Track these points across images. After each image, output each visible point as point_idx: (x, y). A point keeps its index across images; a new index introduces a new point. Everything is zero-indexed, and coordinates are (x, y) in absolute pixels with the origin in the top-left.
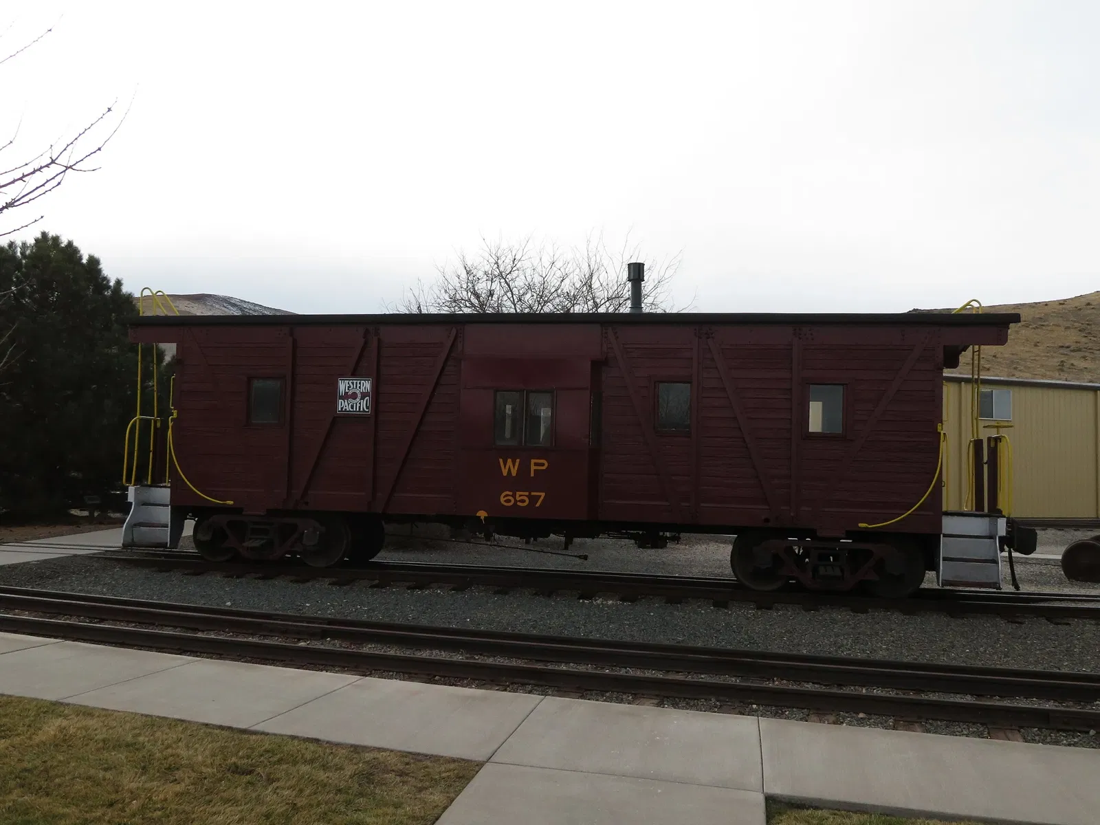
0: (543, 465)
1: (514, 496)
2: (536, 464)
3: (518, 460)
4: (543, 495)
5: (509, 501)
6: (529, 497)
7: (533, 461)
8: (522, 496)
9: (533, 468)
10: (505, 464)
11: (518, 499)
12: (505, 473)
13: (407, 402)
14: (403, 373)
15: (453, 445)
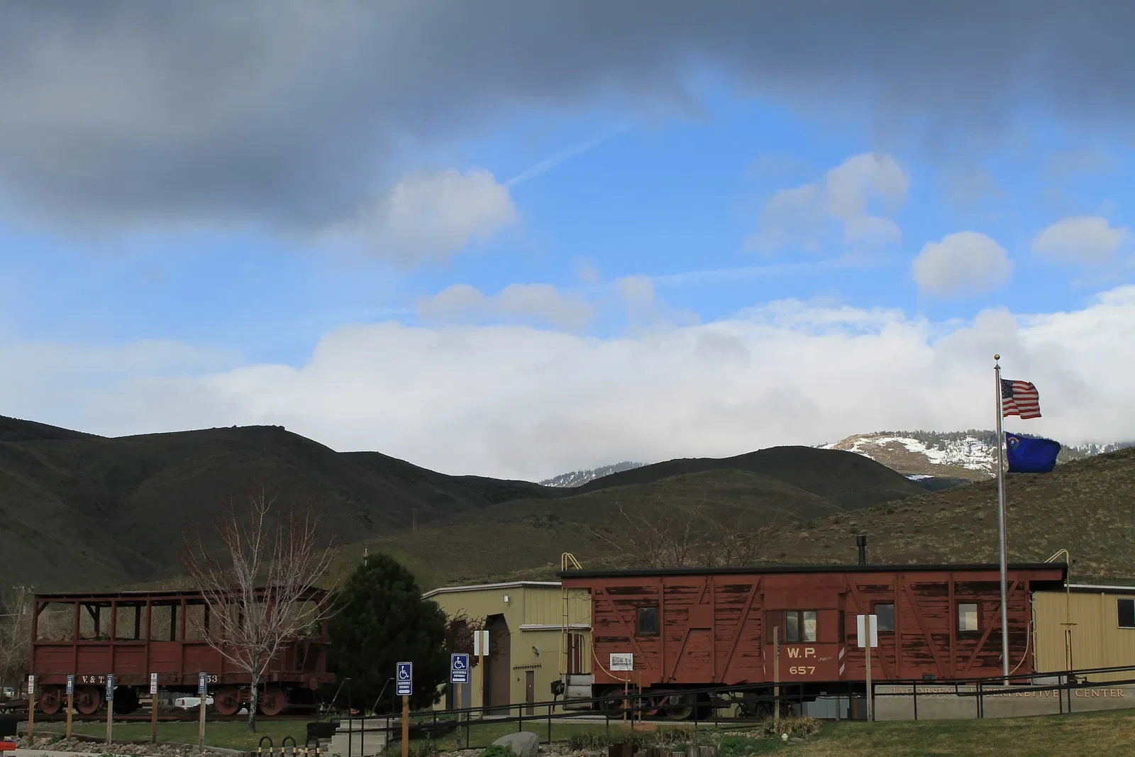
0: (811, 651)
1: (797, 669)
2: (808, 651)
3: (798, 649)
4: (814, 668)
5: (794, 672)
6: (806, 669)
7: (806, 649)
8: (802, 669)
9: (806, 653)
10: (791, 651)
11: (800, 670)
12: (791, 656)
13: (733, 619)
14: (730, 602)
15: (760, 643)
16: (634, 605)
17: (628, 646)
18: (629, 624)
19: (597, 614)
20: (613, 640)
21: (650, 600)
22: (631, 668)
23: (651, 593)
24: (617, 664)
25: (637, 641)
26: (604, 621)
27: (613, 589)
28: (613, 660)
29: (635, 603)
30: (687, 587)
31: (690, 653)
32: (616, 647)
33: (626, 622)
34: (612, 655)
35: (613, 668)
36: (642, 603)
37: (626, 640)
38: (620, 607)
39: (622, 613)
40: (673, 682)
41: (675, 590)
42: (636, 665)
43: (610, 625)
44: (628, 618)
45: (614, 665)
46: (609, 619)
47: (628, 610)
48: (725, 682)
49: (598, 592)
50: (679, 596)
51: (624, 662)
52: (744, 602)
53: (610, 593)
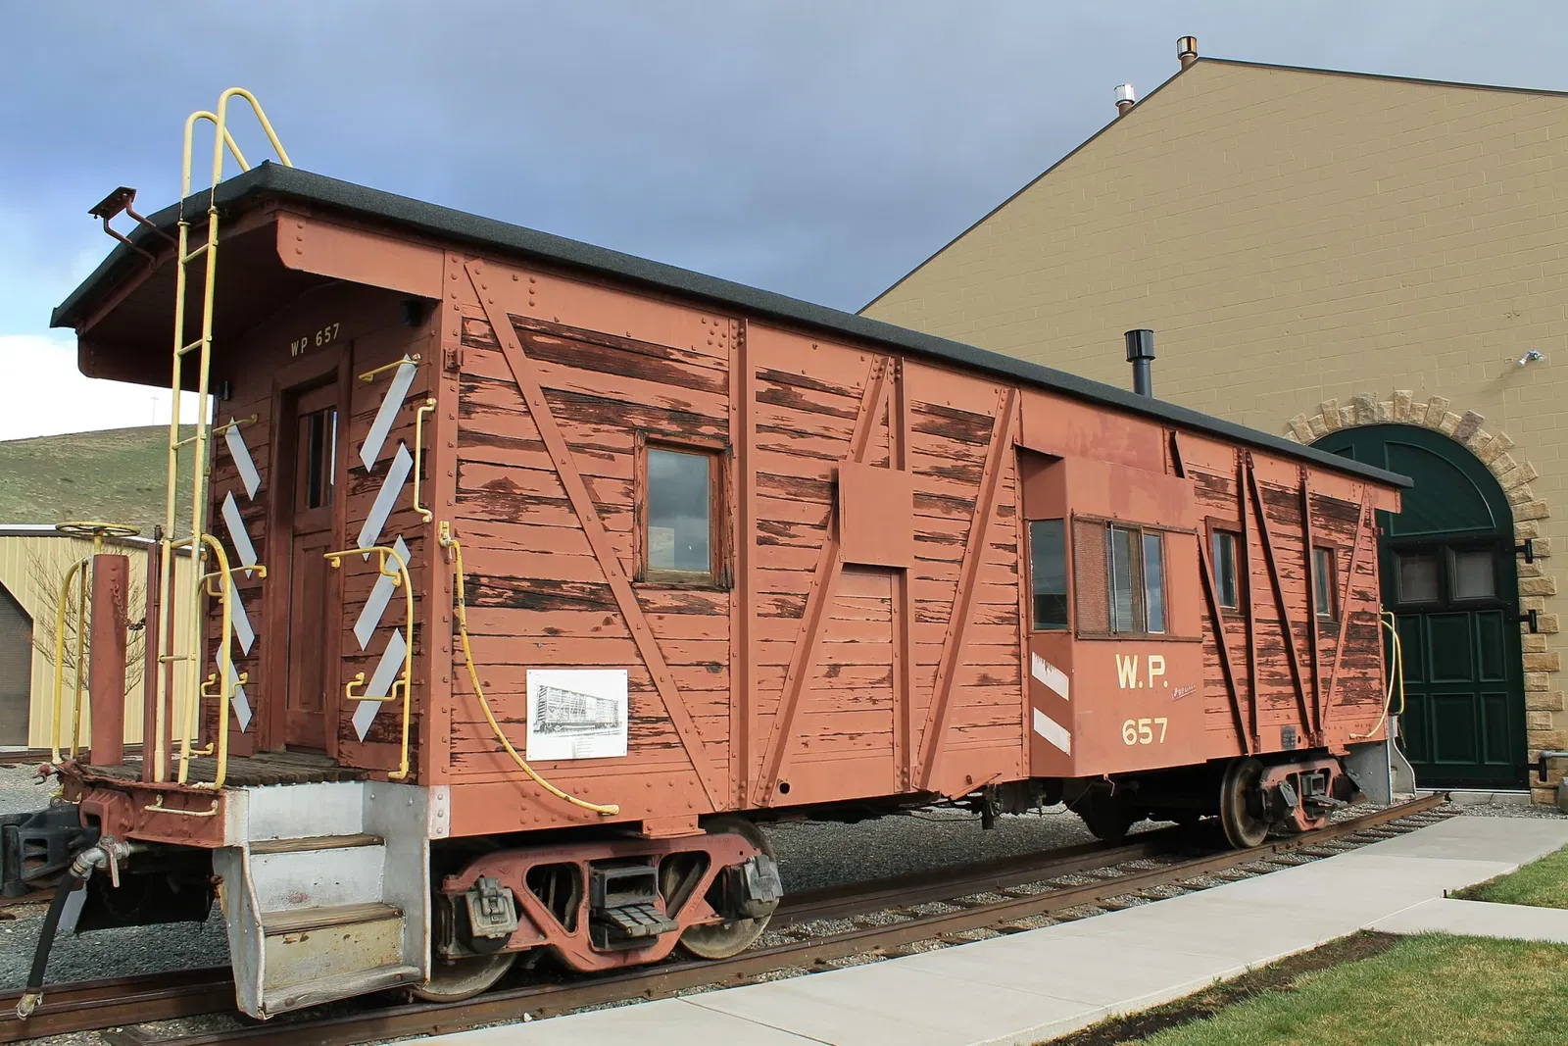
13: (948, 539)
14: (941, 472)
15: (1018, 634)
16: (633, 430)
17: (606, 630)
18: (612, 520)
19: (468, 452)
20: (536, 596)
21: (697, 419)
22: (614, 744)
23: (697, 384)
24: (562, 726)
25: (642, 603)
26: (500, 490)
27: (553, 331)
28: (542, 705)
29: (639, 421)
30: (824, 389)
31: (834, 670)
32: (553, 632)
33: (603, 510)
34: (536, 678)
35: (542, 747)
36: (664, 425)
37: (597, 599)
38: (578, 431)
39: (588, 464)
40: (778, 800)
41: (782, 388)
42: (644, 727)
43: (525, 517)
44: (610, 493)
45: (544, 728)
46: (525, 483)
47: (609, 453)
48: (931, 788)
49: (477, 330)
50: (799, 420)
51: (591, 716)
52: (975, 480)
53: (531, 350)
